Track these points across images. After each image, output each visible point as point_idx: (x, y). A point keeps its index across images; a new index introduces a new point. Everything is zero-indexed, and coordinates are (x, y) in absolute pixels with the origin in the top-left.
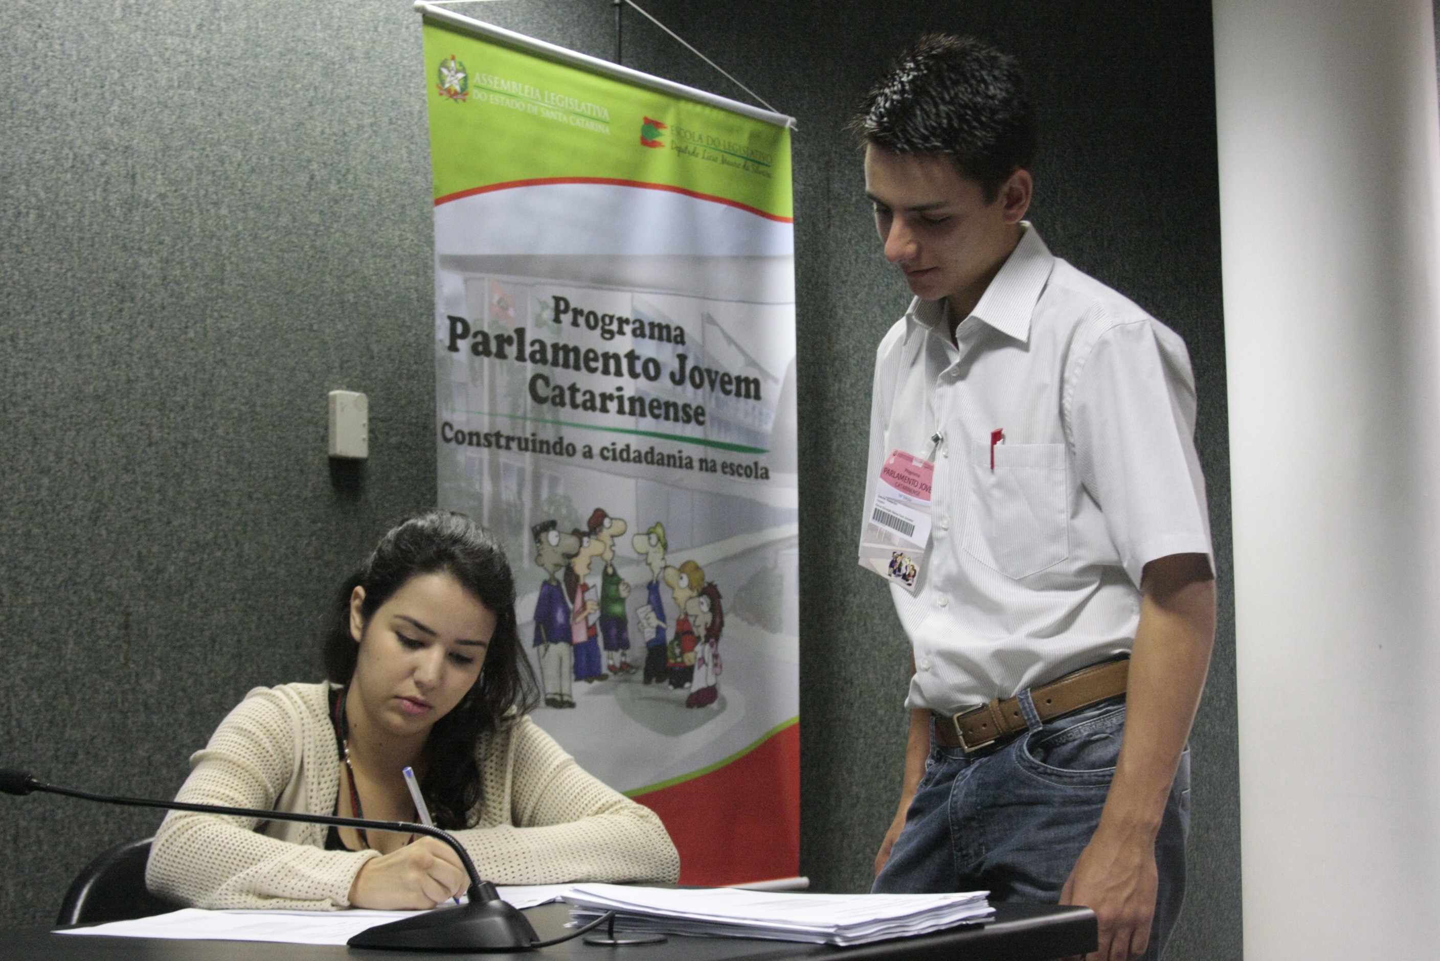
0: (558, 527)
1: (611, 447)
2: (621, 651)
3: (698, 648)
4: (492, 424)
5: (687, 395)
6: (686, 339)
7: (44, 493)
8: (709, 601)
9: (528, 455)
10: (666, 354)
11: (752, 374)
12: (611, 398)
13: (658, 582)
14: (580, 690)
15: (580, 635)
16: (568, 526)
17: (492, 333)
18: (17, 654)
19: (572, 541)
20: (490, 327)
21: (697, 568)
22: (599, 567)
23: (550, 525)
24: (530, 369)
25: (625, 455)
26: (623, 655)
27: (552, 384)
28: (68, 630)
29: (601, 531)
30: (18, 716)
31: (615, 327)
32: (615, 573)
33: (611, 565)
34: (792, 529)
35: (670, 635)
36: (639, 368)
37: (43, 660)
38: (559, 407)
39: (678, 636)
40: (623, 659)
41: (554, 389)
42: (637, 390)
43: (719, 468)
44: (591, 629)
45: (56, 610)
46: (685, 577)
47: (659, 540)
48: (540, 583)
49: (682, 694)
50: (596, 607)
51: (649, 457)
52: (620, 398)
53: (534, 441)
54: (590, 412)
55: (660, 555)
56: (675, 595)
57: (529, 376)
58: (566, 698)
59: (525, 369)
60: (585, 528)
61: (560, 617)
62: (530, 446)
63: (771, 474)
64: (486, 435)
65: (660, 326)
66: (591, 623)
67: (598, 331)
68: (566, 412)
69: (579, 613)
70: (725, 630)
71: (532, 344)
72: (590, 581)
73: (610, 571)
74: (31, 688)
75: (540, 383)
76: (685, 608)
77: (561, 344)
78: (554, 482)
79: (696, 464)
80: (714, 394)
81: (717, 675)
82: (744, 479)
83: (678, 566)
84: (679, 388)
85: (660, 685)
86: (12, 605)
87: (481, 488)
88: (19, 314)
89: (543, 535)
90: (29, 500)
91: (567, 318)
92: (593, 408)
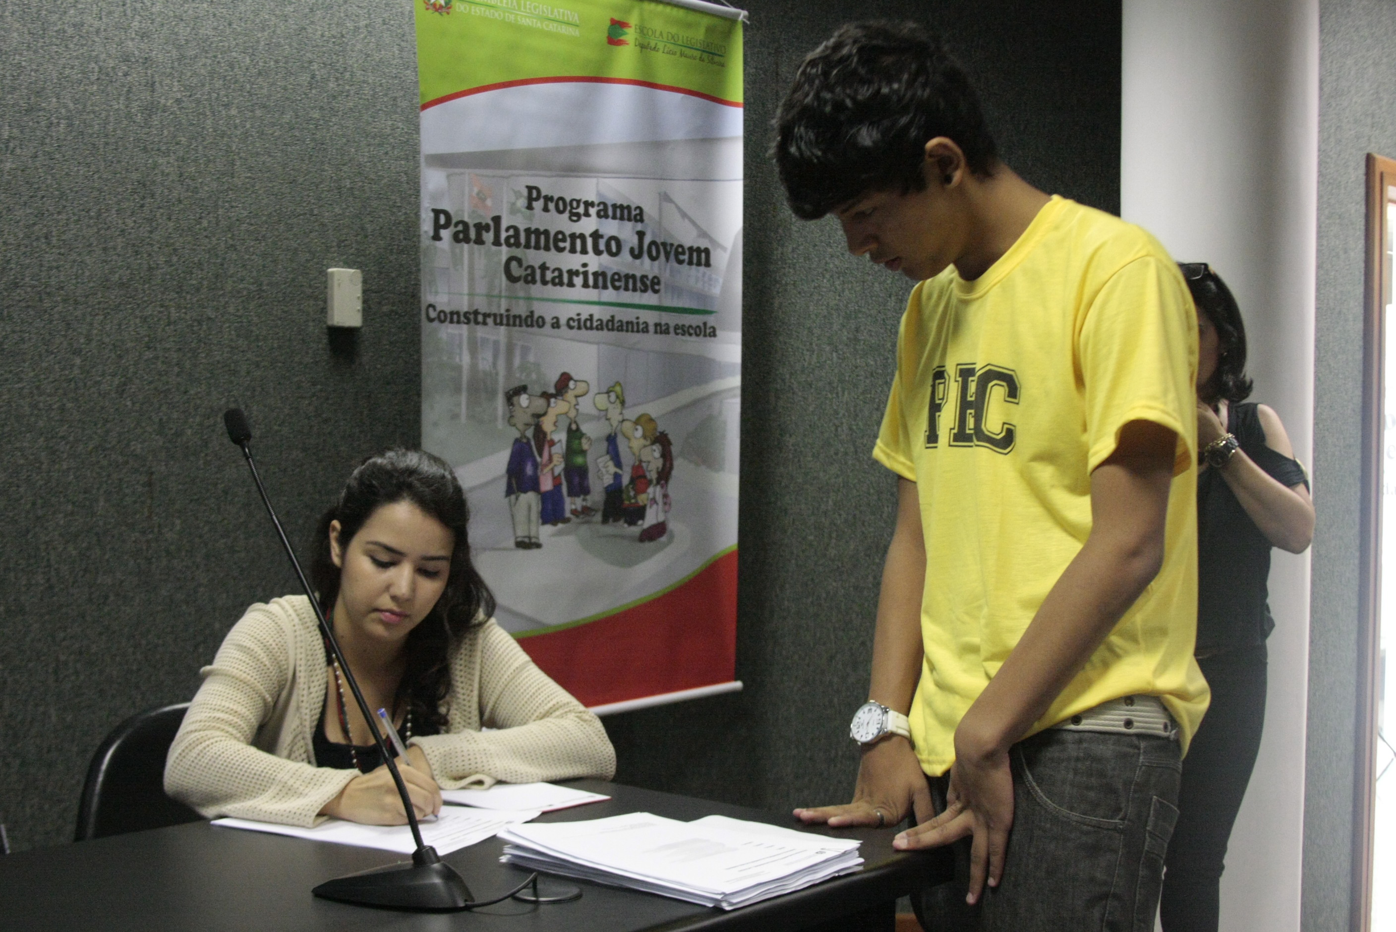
0: (529, 391)
1: (576, 318)
2: (582, 497)
3: (651, 490)
4: (471, 304)
5: (646, 267)
6: (645, 218)
7: (76, 371)
8: (660, 448)
9: (503, 328)
10: (626, 232)
11: (703, 244)
12: (577, 273)
13: (616, 434)
14: (546, 532)
15: (547, 485)
16: (538, 390)
17: (471, 222)
18: (54, 513)
19: (541, 402)
20: (470, 217)
21: (651, 420)
22: (564, 424)
23: (522, 389)
24: (504, 252)
25: (588, 324)
26: (584, 500)
27: (525, 265)
28: (98, 489)
29: (566, 392)
30: (56, 566)
31: (581, 210)
32: (578, 429)
33: (575, 422)
34: (735, 381)
35: (626, 480)
36: (602, 246)
37: (77, 517)
38: (531, 285)
39: (633, 480)
40: (584, 504)
41: (526, 269)
42: (600, 265)
43: (672, 330)
44: (556, 479)
45: (89, 473)
46: (639, 428)
47: (617, 397)
48: (512, 441)
49: (635, 530)
50: (561, 460)
51: (611, 325)
52: (585, 274)
53: (508, 317)
54: (558, 287)
55: (619, 411)
56: (631, 445)
57: (504, 259)
58: (533, 540)
59: (500, 252)
60: (552, 391)
61: (529, 470)
62: (505, 321)
63: (718, 332)
64: (466, 314)
65: (622, 207)
66: (556, 473)
67: (566, 215)
68: (537, 289)
69: (546, 465)
70: (674, 473)
71: (507, 230)
72: (556, 437)
73: (574, 427)
74: (67, 542)
75: (514, 264)
76: (639, 456)
77: (533, 228)
78: (525, 350)
79: (651, 328)
80: (669, 264)
81: (666, 512)
82: (694, 338)
83: (634, 419)
84: (638, 262)
85: (615, 524)
86: (49, 471)
87: (461, 360)
88: (52, 214)
89: (515, 399)
90: (63, 378)
91: (538, 205)
92: (561, 284)
